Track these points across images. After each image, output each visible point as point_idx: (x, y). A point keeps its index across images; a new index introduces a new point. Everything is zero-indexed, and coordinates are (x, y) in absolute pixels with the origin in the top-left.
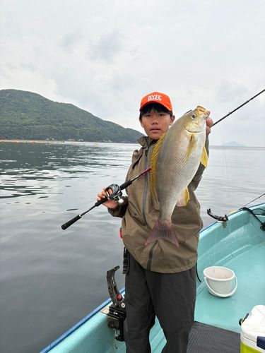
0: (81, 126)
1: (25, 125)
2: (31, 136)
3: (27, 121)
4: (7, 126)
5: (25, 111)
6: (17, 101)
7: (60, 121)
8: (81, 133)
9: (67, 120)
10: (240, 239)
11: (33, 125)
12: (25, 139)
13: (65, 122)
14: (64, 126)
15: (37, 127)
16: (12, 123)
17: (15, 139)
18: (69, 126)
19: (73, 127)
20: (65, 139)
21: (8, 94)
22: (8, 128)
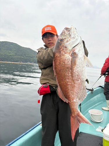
0: (33, 57)
1: (10, 56)
2: (13, 61)
3: (11, 54)
4: (3, 56)
5: (11, 50)
6: (8, 46)
7: (25, 55)
8: (33, 60)
9: (27, 54)
10: (98, 99)
11: (14, 56)
12: (10, 61)
13: (27, 55)
14: (26, 57)
15: (15, 57)
16: (5, 55)
17: (6, 61)
18: (28, 57)
19: (30, 58)
20: (27, 62)
21: (4, 43)
22: (3, 57)
